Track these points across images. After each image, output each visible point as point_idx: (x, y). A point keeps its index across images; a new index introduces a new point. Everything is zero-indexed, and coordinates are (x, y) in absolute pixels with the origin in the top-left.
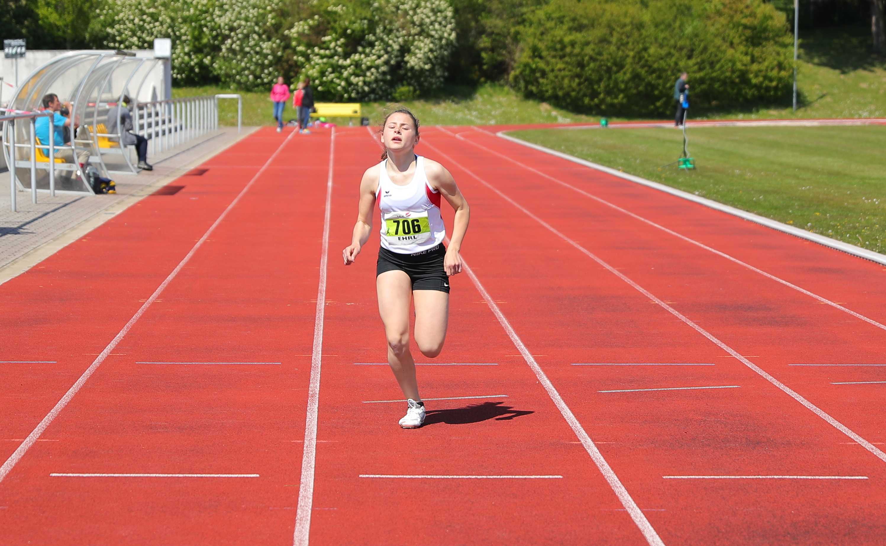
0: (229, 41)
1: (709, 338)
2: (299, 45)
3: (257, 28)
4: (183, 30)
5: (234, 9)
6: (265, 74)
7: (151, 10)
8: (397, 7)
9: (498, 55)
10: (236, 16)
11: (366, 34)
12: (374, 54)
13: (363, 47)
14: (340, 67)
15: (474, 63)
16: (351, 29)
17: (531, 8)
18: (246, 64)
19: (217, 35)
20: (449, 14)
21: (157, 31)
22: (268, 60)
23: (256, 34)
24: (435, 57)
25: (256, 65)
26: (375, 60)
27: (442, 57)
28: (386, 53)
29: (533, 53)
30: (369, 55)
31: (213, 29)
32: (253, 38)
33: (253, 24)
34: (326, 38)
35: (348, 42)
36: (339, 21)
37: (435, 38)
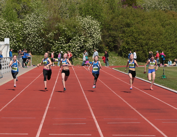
0: (28, 39)
2: (51, 40)
3: (37, 35)
4: (13, 35)
5: (30, 28)
6: (40, 49)
7: (3, 28)
8: (83, 28)
9: (115, 43)
10: (30, 31)
11: (73, 37)
12: (75, 43)
13: (72, 40)
14: (64, 47)
15: (107, 46)
16: (68, 35)
17: (127, 28)
18: (33, 46)
19: (24, 37)
20: (99, 30)
21: (5, 35)
22: (41, 45)
23: (37, 36)
24: (94, 44)
25: (37, 46)
26: (75, 45)
27: (97, 44)
28: (79, 43)
29: (126, 43)
30: (74, 44)
31: (23, 35)
32: (36, 38)
33: (36, 33)
34: (60, 38)
35: (67, 39)
36: (65, 32)
37: (95, 38)
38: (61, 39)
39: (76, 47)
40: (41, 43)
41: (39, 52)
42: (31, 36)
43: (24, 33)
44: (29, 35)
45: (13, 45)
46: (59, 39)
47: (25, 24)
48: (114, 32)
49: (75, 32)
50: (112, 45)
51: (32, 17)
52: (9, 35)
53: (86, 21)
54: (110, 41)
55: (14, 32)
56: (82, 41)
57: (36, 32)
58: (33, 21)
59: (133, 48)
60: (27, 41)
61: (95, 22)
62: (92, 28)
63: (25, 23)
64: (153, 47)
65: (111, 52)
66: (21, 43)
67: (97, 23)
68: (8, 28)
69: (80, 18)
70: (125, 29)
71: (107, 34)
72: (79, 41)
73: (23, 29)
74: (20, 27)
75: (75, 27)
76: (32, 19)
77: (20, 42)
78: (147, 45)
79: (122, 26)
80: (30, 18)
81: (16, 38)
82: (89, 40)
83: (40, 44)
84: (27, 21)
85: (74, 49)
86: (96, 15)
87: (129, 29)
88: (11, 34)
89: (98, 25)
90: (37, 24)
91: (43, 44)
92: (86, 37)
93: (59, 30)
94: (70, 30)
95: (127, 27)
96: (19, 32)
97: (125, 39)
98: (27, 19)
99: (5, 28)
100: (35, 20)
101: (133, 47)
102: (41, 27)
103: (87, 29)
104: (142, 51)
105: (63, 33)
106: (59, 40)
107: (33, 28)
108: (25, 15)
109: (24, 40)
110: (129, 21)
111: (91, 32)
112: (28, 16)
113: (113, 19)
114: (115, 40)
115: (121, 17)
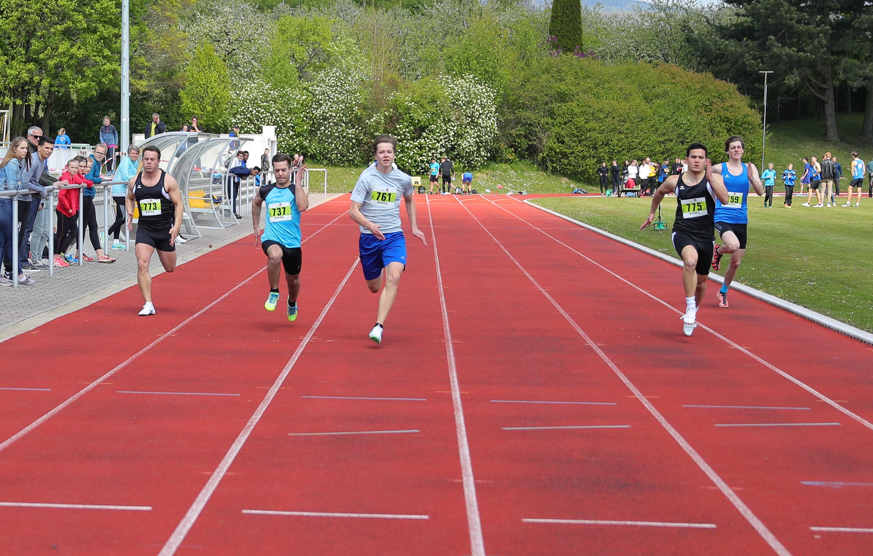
0: (323, 128)
1: (621, 378)
2: (376, 131)
3: (344, 118)
4: (288, 120)
5: (327, 104)
6: (350, 153)
7: (264, 104)
8: (454, 103)
9: (530, 140)
10: (329, 109)
11: (430, 124)
12: (435, 140)
13: (427, 133)
14: (408, 148)
15: (511, 147)
16: (418, 120)
17: (559, 105)
18: (336, 146)
19: (314, 123)
20: (494, 109)
21: (269, 119)
22: (353, 143)
23: (344, 123)
24: (481, 142)
25: (343, 146)
26: (435, 143)
27: (486, 142)
28: (444, 139)
29: (558, 139)
30: (431, 140)
31: (311, 119)
32: (341, 126)
33: (341, 115)
34: (398, 126)
35: (415, 130)
36: (409, 114)
37: (482, 127)
38: (400, 128)
39: (436, 149)
40: (353, 138)
41: (348, 161)
42: (329, 123)
43: (313, 114)
44: (325, 119)
45: (288, 144)
46: (396, 129)
47: (317, 92)
48: (528, 114)
49: (434, 113)
50: (524, 144)
51: (334, 77)
52: (278, 119)
53: (462, 87)
54: (519, 136)
55: (290, 112)
56: (452, 133)
57: (343, 113)
58: (334, 86)
59: (573, 153)
60: (321, 134)
61: (484, 90)
62: (476, 103)
63: (315, 90)
64: (620, 149)
65: (520, 161)
66: (306, 140)
67: (487, 92)
68: (275, 102)
69: (448, 78)
70: (555, 105)
71: (512, 117)
72: (445, 134)
73: (311, 106)
74: (303, 101)
75: (433, 101)
76: (332, 82)
77: (303, 136)
78: (607, 144)
79: (547, 99)
80: (329, 80)
81: (293, 127)
82: (467, 132)
83: (351, 141)
84: (321, 87)
85: (433, 154)
86: (486, 72)
87: (564, 107)
88: (284, 116)
89: (489, 96)
90: (344, 94)
91: (359, 143)
92: (461, 125)
93: (396, 109)
94: (423, 107)
95: (559, 102)
96: (301, 112)
97: (556, 129)
98: (320, 82)
99: (267, 102)
100: (339, 84)
101: (573, 148)
102: (355, 101)
103: (464, 105)
104: (595, 160)
105: (406, 114)
106: (396, 132)
107: (334, 103)
108: (315, 73)
109: (312, 132)
110: (563, 88)
111: (473, 112)
112: (322, 74)
113: (526, 82)
114: (530, 133)
115: (545, 77)
